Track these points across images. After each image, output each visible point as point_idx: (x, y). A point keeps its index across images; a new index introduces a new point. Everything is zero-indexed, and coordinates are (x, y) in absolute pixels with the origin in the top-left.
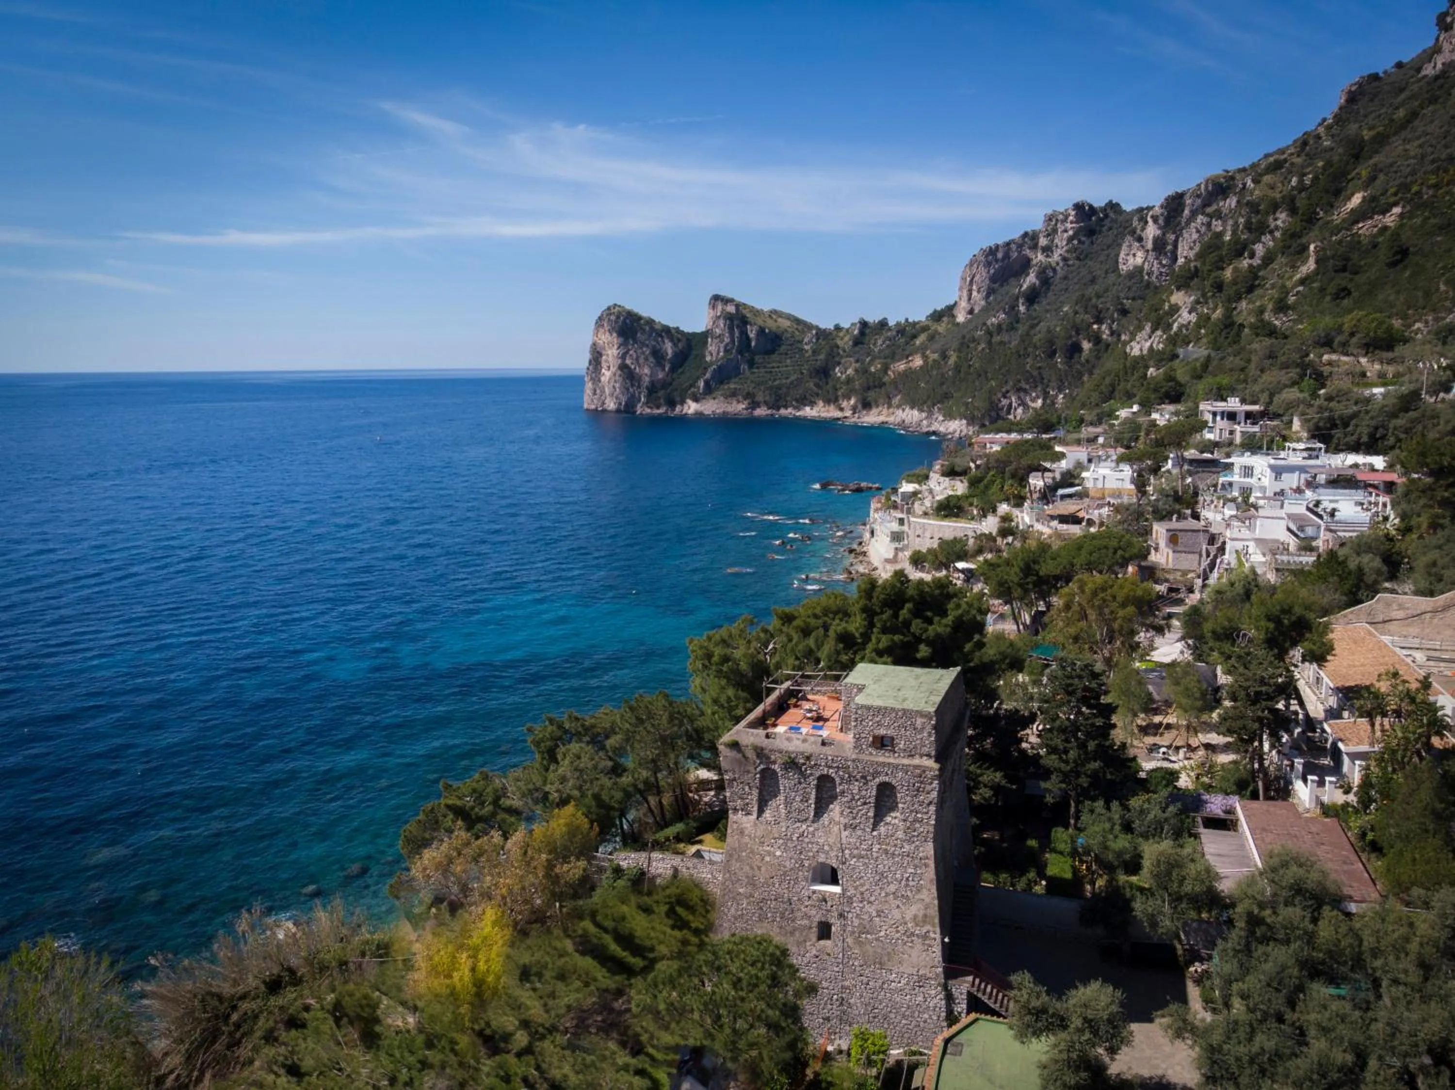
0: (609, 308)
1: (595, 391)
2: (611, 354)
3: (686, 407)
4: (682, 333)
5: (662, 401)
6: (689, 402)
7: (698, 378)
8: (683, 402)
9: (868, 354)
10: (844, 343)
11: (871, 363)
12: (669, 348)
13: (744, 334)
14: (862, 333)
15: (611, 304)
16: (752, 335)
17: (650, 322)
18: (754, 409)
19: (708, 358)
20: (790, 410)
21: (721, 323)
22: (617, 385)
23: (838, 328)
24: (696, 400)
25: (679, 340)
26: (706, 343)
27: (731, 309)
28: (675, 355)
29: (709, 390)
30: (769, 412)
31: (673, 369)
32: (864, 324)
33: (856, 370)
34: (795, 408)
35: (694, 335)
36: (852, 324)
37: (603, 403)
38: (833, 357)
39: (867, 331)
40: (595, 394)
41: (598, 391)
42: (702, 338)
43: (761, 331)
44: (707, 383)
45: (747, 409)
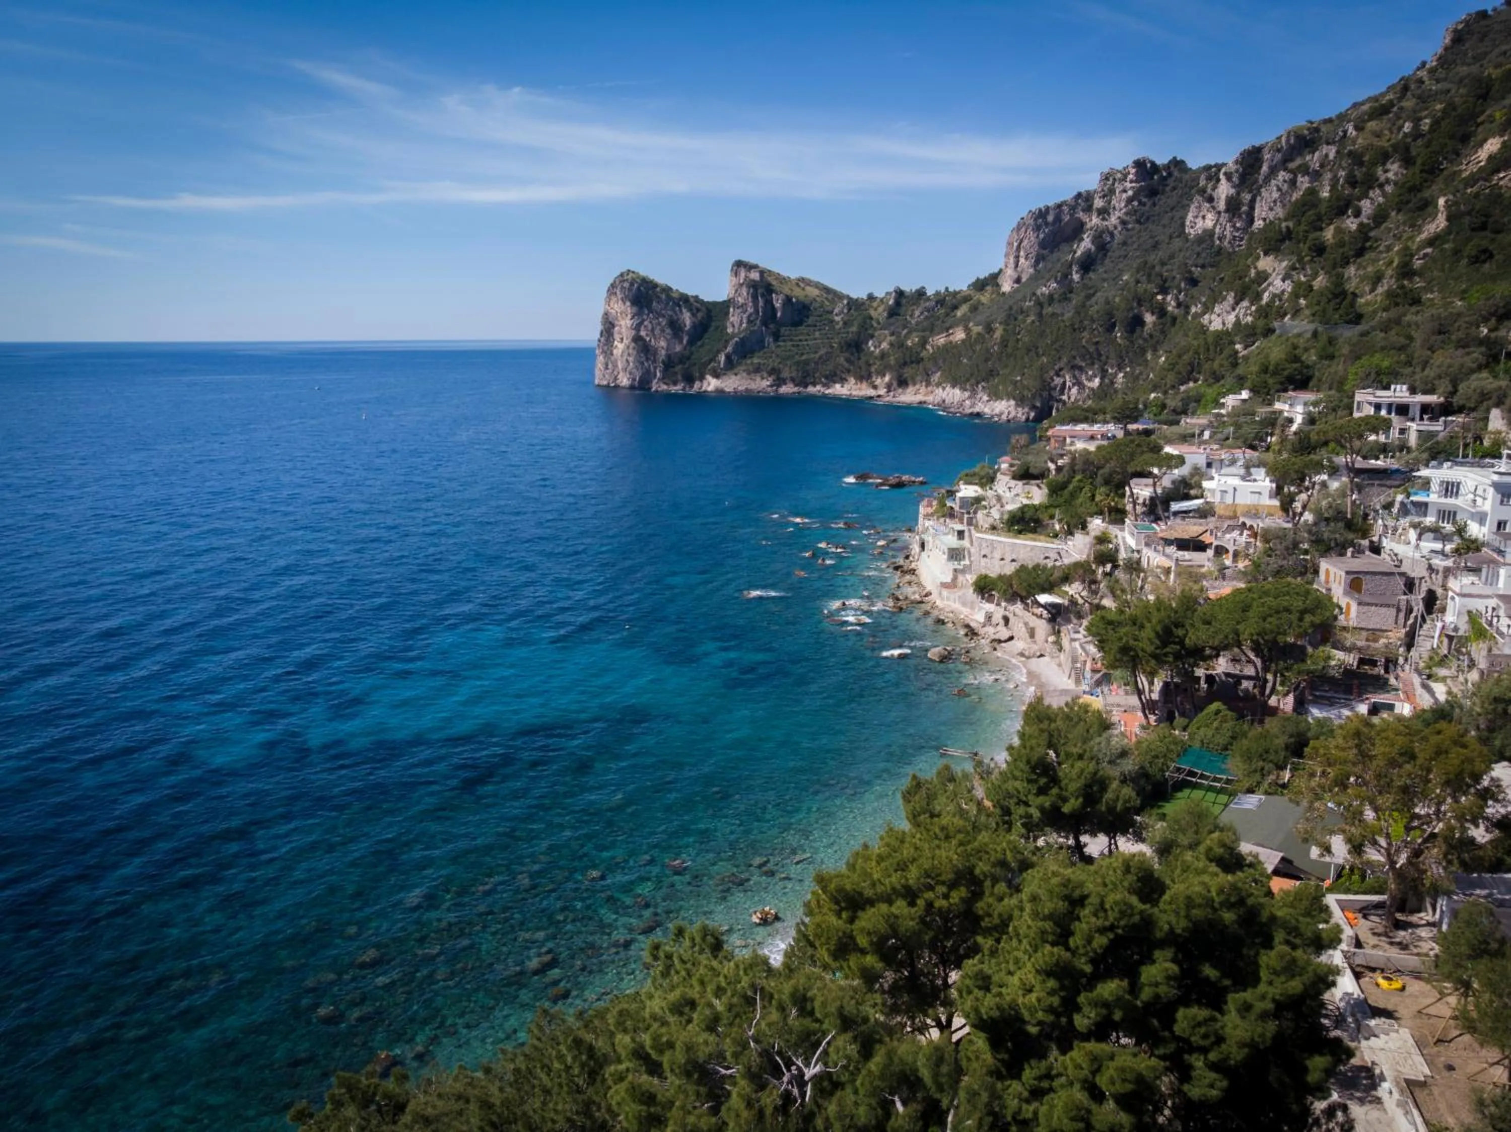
0: (622, 275)
1: (607, 365)
2: (625, 325)
3: (705, 383)
4: (702, 302)
5: (679, 377)
6: (709, 378)
7: (719, 352)
8: (702, 378)
9: (905, 327)
10: (879, 313)
11: (907, 336)
12: (687, 319)
13: (769, 303)
14: (898, 303)
15: (624, 270)
16: (778, 305)
17: (667, 290)
18: (779, 386)
19: (730, 330)
20: (818, 387)
21: (744, 291)
22: (631, 359)
23: (871, 297)
24: (717, 376)
25: (698, 310)
26: (727, 313)
27: (755, 276)
28: (694, 326)
29: (730, 365)
30: (796, 389)
31: (691, 342)
32: (900, 294)
33: (891, 344)
34: (824, 385)
35: (715, 304)
36: (887, 293)
37: (616, 379)
38: (866, 330)
39: (904, 301)
40: (607, 368)
41: (610, 366)
42: (723, 307)
43: (788, 300)
44: (728, 357)
45: (771, 386)
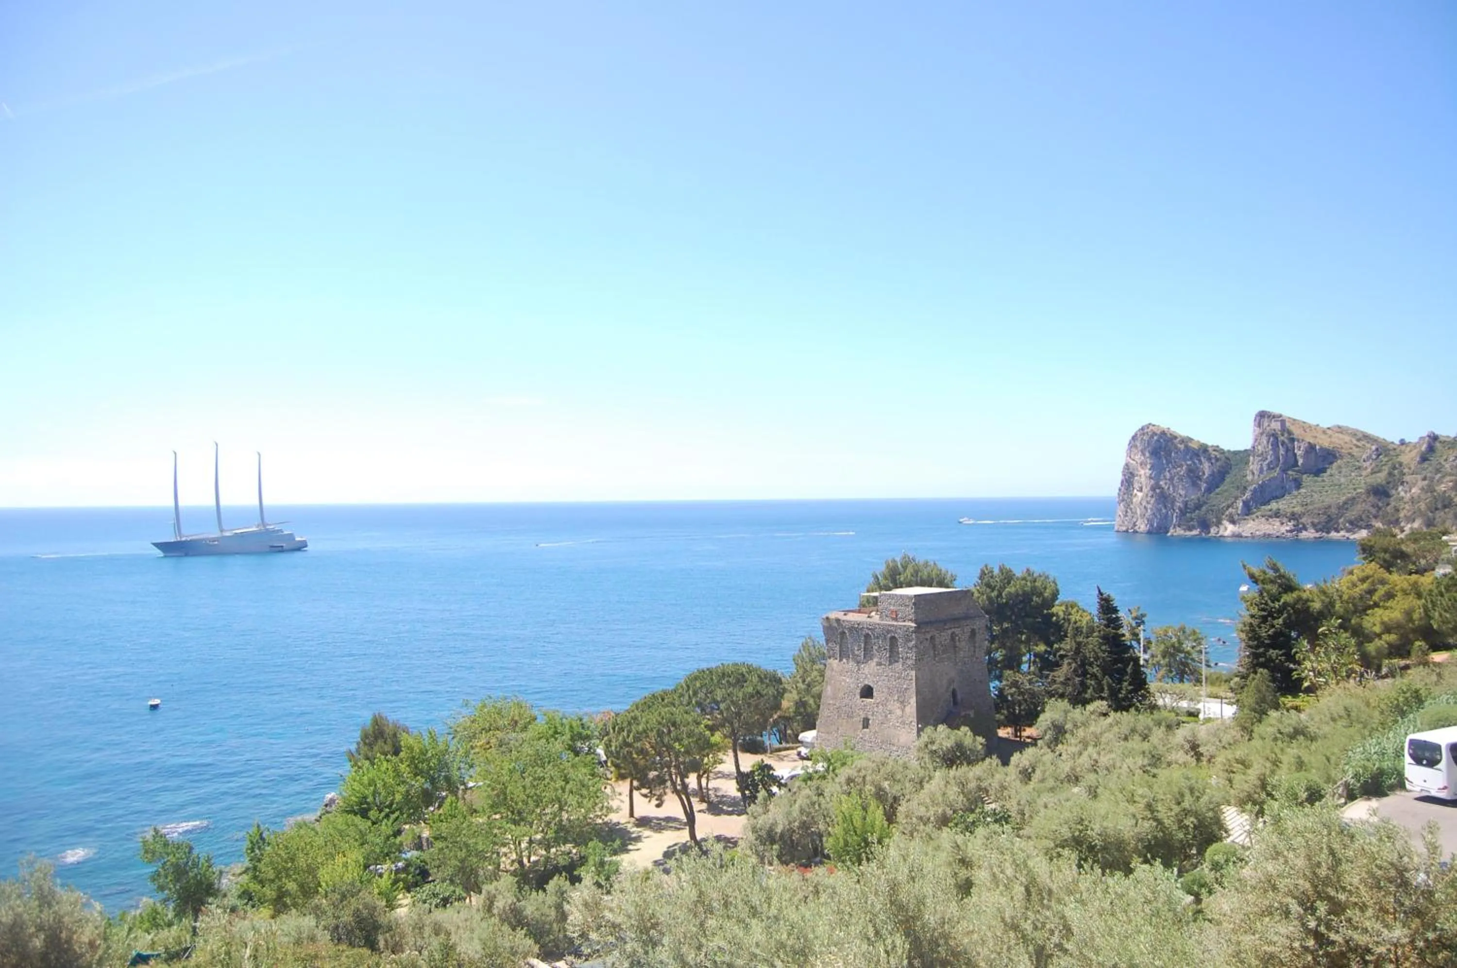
0: (1142, 429)
1: (1127, 512)
2: (1143, 474)
3: (1222, 528)
4: (1222, 452)
5: (1195, 523)
6: (1226, 523)
7: (1236, 498)
8: (1219, 523)
9: (1438, 471)
10: (1409, 458)
11: (1440, 481)
12: (1206, 468)
13: (1290, 451)
14: (1431, 449)
15: (1146, 423)
16: (1299, 453)
17: (1186, 441)
18: (1300, 531)
19: (1249, 478)
20: (1342, 533)
21: (1264, 440)
22: (1149, 506)
23: (1402, 442)
24: (1233, 522)
25: (1217, 460)
26: (1247, 463)
27: (1276, 426)
28: (1212, 475)
29: (1248, 510)
30: (1318, 535)
31: (1209, 490)
32: (1434, 438)
33: (1422, 489)
34: (1348, 531)
35: (1236, 453)
36: (1421, 438)
37: (1135, 525)
38: (1396, 477)
39: (1438, 444)
40: (1126, 516)
41: (1129, 514)
42: (1243, 457)
43: (1311, 447)
44: (1246, 504)
45: (1291, 531)
